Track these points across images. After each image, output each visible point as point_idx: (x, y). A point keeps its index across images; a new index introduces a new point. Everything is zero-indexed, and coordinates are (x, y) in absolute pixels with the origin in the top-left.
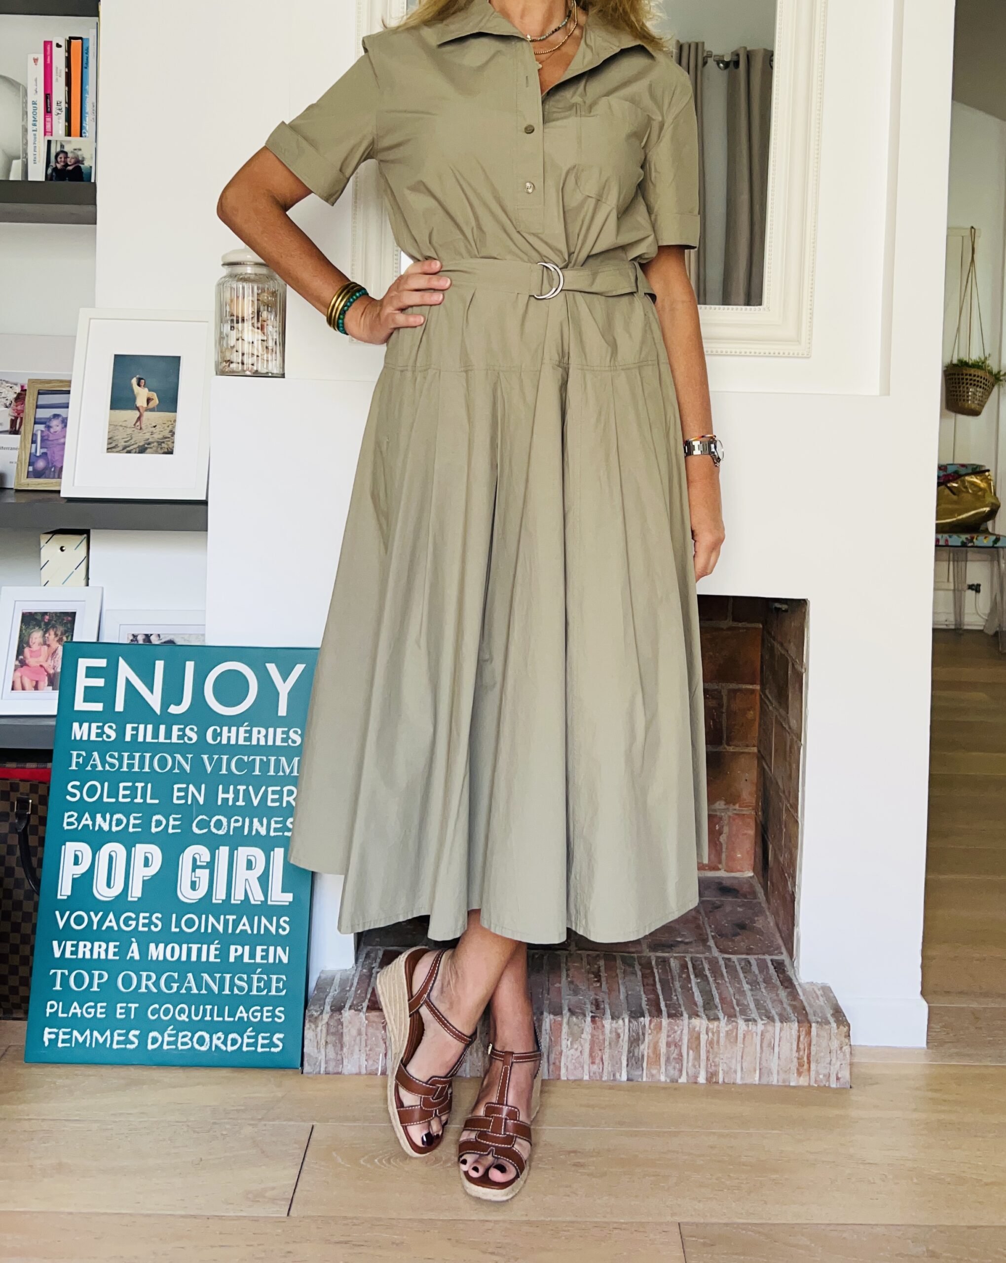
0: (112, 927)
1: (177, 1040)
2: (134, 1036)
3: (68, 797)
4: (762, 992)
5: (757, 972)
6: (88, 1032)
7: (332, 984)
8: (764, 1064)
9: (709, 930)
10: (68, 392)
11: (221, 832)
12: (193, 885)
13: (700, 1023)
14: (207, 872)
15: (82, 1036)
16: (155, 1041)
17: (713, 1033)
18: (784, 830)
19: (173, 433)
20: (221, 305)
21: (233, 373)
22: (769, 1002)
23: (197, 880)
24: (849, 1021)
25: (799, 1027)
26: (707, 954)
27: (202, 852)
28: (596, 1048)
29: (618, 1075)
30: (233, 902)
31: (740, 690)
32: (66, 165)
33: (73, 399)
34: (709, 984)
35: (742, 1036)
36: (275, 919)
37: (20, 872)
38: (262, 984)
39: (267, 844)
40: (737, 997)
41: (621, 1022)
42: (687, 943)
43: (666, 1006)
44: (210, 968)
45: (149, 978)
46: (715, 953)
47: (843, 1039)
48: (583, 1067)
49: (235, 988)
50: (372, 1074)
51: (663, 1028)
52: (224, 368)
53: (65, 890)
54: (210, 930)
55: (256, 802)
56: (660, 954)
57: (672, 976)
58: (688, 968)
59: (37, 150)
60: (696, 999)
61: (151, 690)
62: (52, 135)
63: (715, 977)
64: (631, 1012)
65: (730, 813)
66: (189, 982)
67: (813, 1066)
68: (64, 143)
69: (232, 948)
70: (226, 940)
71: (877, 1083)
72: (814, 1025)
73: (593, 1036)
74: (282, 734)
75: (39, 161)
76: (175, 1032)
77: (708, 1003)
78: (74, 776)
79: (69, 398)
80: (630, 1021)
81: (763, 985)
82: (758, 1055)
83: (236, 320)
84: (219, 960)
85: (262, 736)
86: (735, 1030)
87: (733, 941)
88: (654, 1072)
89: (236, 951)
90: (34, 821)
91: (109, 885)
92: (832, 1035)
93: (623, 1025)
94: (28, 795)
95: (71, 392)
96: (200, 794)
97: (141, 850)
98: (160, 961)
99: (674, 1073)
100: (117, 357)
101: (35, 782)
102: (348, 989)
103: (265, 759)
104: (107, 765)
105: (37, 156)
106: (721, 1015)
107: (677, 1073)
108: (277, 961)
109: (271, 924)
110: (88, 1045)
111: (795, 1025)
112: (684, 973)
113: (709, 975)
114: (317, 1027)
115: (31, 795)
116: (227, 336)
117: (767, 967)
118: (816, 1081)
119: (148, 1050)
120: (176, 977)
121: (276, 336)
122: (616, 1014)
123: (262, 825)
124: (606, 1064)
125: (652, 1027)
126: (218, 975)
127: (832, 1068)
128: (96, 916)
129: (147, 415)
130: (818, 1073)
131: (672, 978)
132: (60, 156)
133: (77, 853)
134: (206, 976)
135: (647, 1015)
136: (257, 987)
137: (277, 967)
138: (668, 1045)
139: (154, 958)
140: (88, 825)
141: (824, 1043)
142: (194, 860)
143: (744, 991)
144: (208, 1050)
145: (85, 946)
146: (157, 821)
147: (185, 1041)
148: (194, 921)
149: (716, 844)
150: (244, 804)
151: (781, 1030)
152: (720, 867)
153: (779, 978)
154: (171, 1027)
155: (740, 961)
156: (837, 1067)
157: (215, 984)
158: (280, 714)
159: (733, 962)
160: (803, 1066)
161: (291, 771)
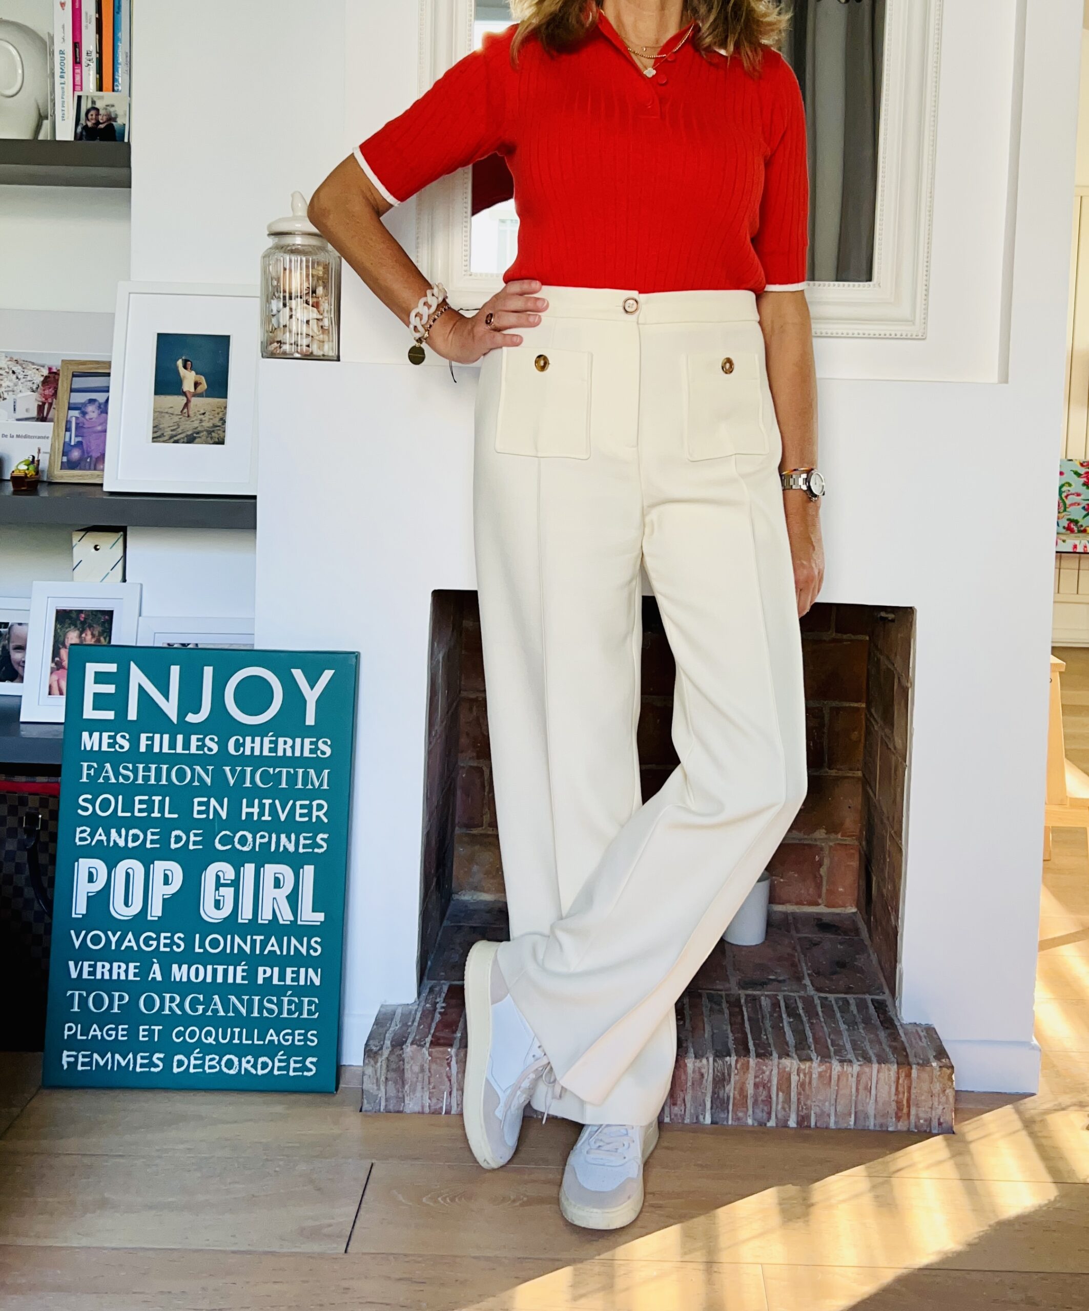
0: (132, 947)
1: (203, 1064)
2: (158, 1059)
4: (860, 1032)
5: (855, 1012)
6: (109, 1055)
7: (393, 1019)
8: (860, 1107)
9: (805, 968)
11: (246, 849)
13: (791, 1064)
14: (232, 889)
15: (103, 1059)
16: (180, 1064)
17: (805, 1075)
18: (887, 859)
19: (223, 421)
22: (866, 1042)
23: (221, 898)
24: (953, 1063)
25: (898, 1069)
26: (802, 993)
27: (227, 870)
28: (678, 1088)
29: (701, 1117)
30: (260, 921)
32: (98, 123)
33: (114, 382)
34: (801, 1022)
35: (835, 1077)
36: (305, 939)
37: (29, 892)
38: (293, 1007)
39: (295, 862)
40: (832, 1036)
41: (705, 1061)
42: (780, 981)
43: (755, 1045)
44: (236, 989)
45: (172, 1000)
46: (811, 991)
47: (946, 1081)
49: (265, 1011)
50: (437, 1112)
51: (751, 1068)
52: (273, 350)
54: (236, 951)
55: (283, 817)
56: (750, 992)
57: (762, 1014)
58: (780, 1007)
60: (787, 1038)
61: (167, 696)
62: (82, 90)
63: (809, 1016)
64: (717, 1051)
65: (831, 843)
66: (215, 1004)
67: (913, 1111)
69: (261, 969)
70: (254, 961)
72: (914, 1067)
74: (310, 745)
75: (68, 119)
76: (201, 1055)
77: (800, 1043)
78: (85, 788)
79: (109, 380)
80: (714, 1060)
81: (861, 1026)
82: (853, 1098)
84: (246, 982)
85: (288, 747)
86: (829, 1070)
87: (832, 980)
88: (741, 1114)
89: (265, 972)
90: (44, 837)
91: (126, 904)
92: (933, 1076)
93: (708, 1064)
94: (37, 809)
96: (222, 808)
97: (160, 867)
98: (184, 982)
99: (762, 1116)
100: (159, 335)
101: (45, 796)
102: (410, 1023)
103: (292, 772)
104: (120, 778)
106: (814, 1056)
107: (765, 1116)
108: (309, 984)
109: (302, 945)
110: (109, 1068)
111: (894, 1067)
112: (775, 1011)
113: (802, 1014)
115: (41, 810)
117: (867, 1008)
118: (916, 1127)
119: (174, 1074)
120: (202, 999)
122: (700, 1052)
123: (290, 841)
124: (688, 1106)
125: (739, 1065)
126: (246, 998)
127: (933, 1112)
128: (114, 935)
129: (195, 401)
130: (917, 1116)
131: (762, 1018)
132: (91, 113)
133: (91, 870)
134: (233, 998)
135: (733, 1054)
136: (288, 1010)
137: (309, 989)
138: (757, 1086)
139: (178, 979)
140: (102, 841)
141: (925, 1086)
142: (218, 877)
143: (841, 1031)
144: (237, 1074)
145: (103, 967)
146: (176, 836)
147: (213, 1066)
148: (219, 941)
149: (816, 877)
150: (270, 818)
151: (878, 1072)
152: (820, 901)
153: (879, 1017)
154: (198, 1050)
155: (837, 1000)
156: (939, 1111)
157: (244, 1007)
158: (307, 723)
159: (831, 1001)
160: (902, 1110)
161: (321, 784)
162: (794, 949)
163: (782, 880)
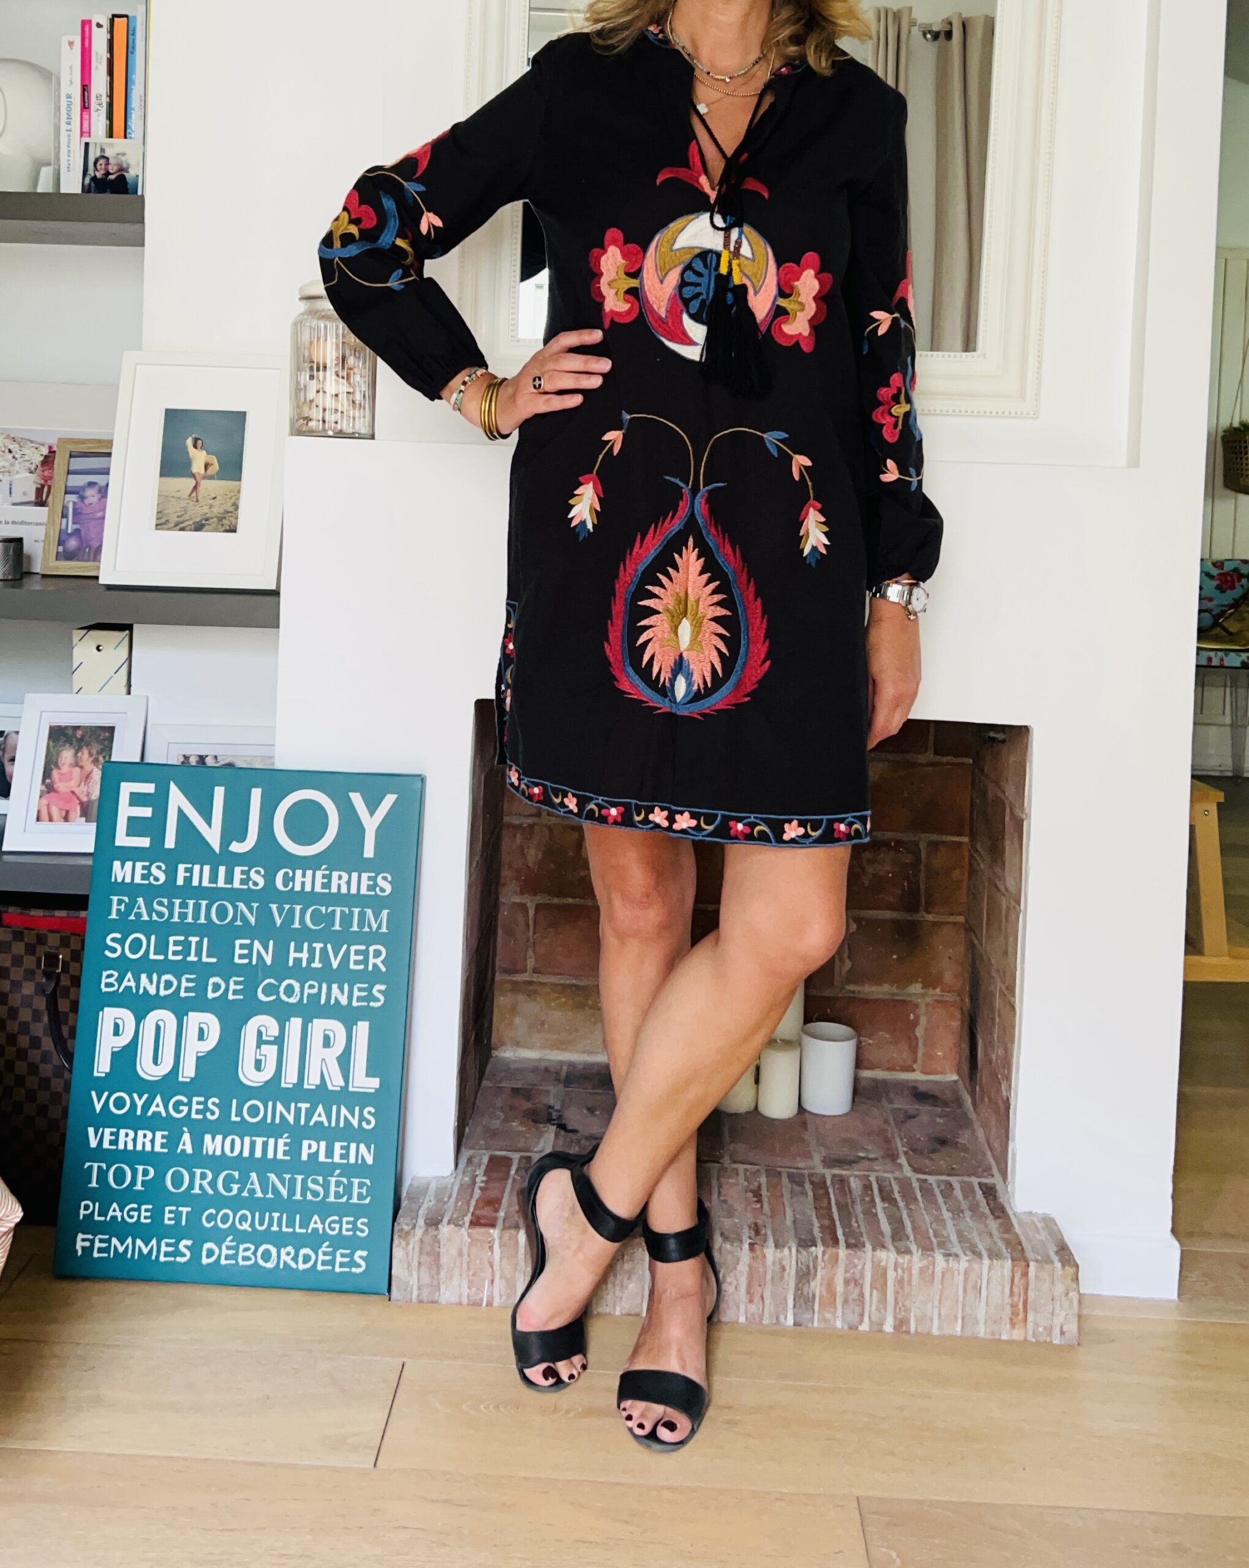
0: (159, 1113)
1: (237, 1254)
2: (186, 1247)
3: (107, 953)
4: (966, 1222)
5: (960, 1196)
6: (129, 1240)
7: (427, 1193)
8: (968, 1311)
9: (899, 1145)
10: (109, 455)
11: (292, 1000)
12: (258, 1066)
13: (888, 1257)
14: (275, 1048)
15: (122, 1244)
16: (210, 1253)
17: (903, 1272)
18: (998, 1020)
19: (236, 506)
20: (297, 349)
21: (311, 433)
22: (975, 1234)
23: (263, 1058)
24: (1077, 1261)
25: (1013, 1266)
26: (897, 1174)
27: (269, 1024)
28: (756, 1283)
29: (782, 1318)
30: (306, 1086)
31: (943, 843)
32: (108, 173)
33: (115, 463)
34: (899, 1209)
35: (940, 1274)
36: (357, 1109)
37: (48, 1043)
38: (341, 1189)
39: (348, 1017)
40: (934, 1226)
41: (786, 1251)
42: (871, 1160)
43: (844, 1235)
44: (277, 1166)
45: (203, 1176)
46: (908, 1171)
47: (1069, 1282)
48: (738, 1307)
49: (308, 1193)
50: (476, 1304)
51: (840, 1261)
52: (301, 427)
53: (103, 1065)
54: (277, 1121)
55: (335, 964)
56: (837, 1171)
57: (851, 1198)
58: (872, 1190)
59: (71, 155)
60: (882, 1227)
61: (209, 822)
62: (90, 136)
63: (907, 1201)
64: (800, 1239)
65: (929, 1000)
66: (252, 1184)
67: (1031, 1317)
68: (104, 147)
69: (305, 1143)
70: (298, 1133)
71: (1113, 1341)
72: (1032, 1264)
73: (750, 1266)
74: (369, 880)
75: (74, 169)
76: (234, 1244)
77: (898, 1233)
78: (113, 926)
79: (110, 461)
80: (797, 1251)
81: (968, 1214)
82: (961, 1299)
83: (317, 368)
84: (288, 1158)
85: (343, 883)
86: (931, 1267)
87: (932, 1160)
88: (828, 1315)
89: (310, 1147)
90: (65, 981)
91: (155, 1062)
92: (1055, 1276)
93: (790, 1255)
94: (57, 948)
95: (113, 455)
96: (267, 953)
97: (194, 1019)
98: (218, 1156)
99: (853, 1318)
100: (167, 411)
101: (68, 934)
102: (446, 1199)
103: (347, 912)
104: (154, 914)
105: (71, 162)
106: (914, 1248)
107: (856, 1318)
108: (360, 1162)
109: (353, 1115)
110: (129, 1255)
111: (1009, 1264)
112: (866, 1195)
113: (899, 1199)
114: (408, 1244)
115: (62, 949)
116: (305, 387)
117: (973, 1192)
118: (1034, 1334)
119: (202, 1264)
120: (237, 1177)
121: (364, 388)
122: (781, 1241)
123: (343, 992)
124: (767, 1302)
125: (826, 1257)
126: (288, 1176)
127: (1055, 1318)
128: (140, 1098)
129: (205, 484)
130: (1036, 1325)
131: (853, 1202)
132: (99, 163)
133: (117, 1020)
134: (272, 1177)
135: (819, 1243)
136: (336, 1192)
137: (360, 1169)
138: (847, 1282)
139: (210, 1152)
140: (130, 988)
141: (1045, 1287)
142: (260, 1033)
143: (943, 1220)
144: (275, 1268)
145: (127, 1135)
146: (214, 984)
147: (247, 1255)
148: (258, 1108)
149: (910, 1038)
150: (320, 965)
151: (990, 1269)
152: (915, 1066)
153: (988, 1204)
154: (231, 1238)
155: (939, 1183)
156: (1061, 1319)
157: (284, 1187)
158: (366, 855)
159: (931, 1184)
160: (1018, 1315)
161: (379, 927)
162: (886, 1121)
163: (871, 1041)
